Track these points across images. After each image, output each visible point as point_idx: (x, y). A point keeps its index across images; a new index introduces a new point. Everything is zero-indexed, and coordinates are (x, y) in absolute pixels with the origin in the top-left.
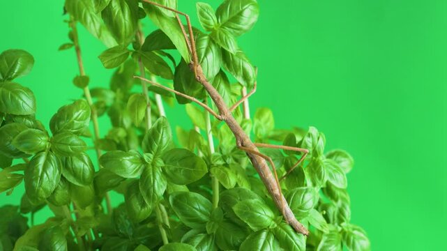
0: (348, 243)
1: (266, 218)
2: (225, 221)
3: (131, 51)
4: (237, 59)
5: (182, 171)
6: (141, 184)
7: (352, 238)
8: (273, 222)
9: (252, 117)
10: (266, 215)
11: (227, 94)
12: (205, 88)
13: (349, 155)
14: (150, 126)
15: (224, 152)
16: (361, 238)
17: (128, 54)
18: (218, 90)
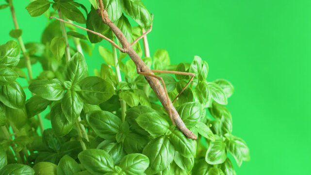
0: (231, 150)
1: (162, 127)
2: (130, 133)
3: (51, 3)
4: (135, 6)
5: (95, 94)
6: (63, 105)
7: (234, 145)
8: (168, 130)
9: (151, 56)
10: (163, 125)
11: (129, 34)
12: (111, 29)
13: (229, 83)
14: (69, 59)
15: (130, 81)
16: (242, 146)
17: (49, 5)
18: (122, 30)
